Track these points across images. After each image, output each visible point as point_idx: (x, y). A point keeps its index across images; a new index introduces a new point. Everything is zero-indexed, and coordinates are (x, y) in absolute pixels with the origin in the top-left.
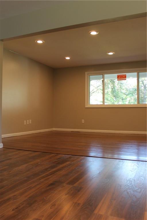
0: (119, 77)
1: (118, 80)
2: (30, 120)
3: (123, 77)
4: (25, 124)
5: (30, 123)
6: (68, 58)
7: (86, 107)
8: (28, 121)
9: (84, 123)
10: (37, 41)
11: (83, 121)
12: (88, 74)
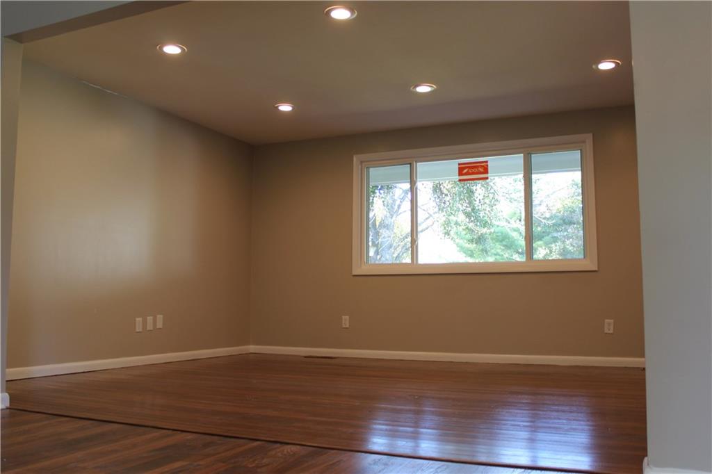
0: (465, 171)
1: (460, 180)
2: (160, 317)
3: (480, 171)
4: (139, 328)
5: (160, 325)
6: (285, 108)
7: (354, 273)
8: (150, 319)
9: (348, 326)
10: (161, 48)
11: (346, 321)
12: (362, 162)
